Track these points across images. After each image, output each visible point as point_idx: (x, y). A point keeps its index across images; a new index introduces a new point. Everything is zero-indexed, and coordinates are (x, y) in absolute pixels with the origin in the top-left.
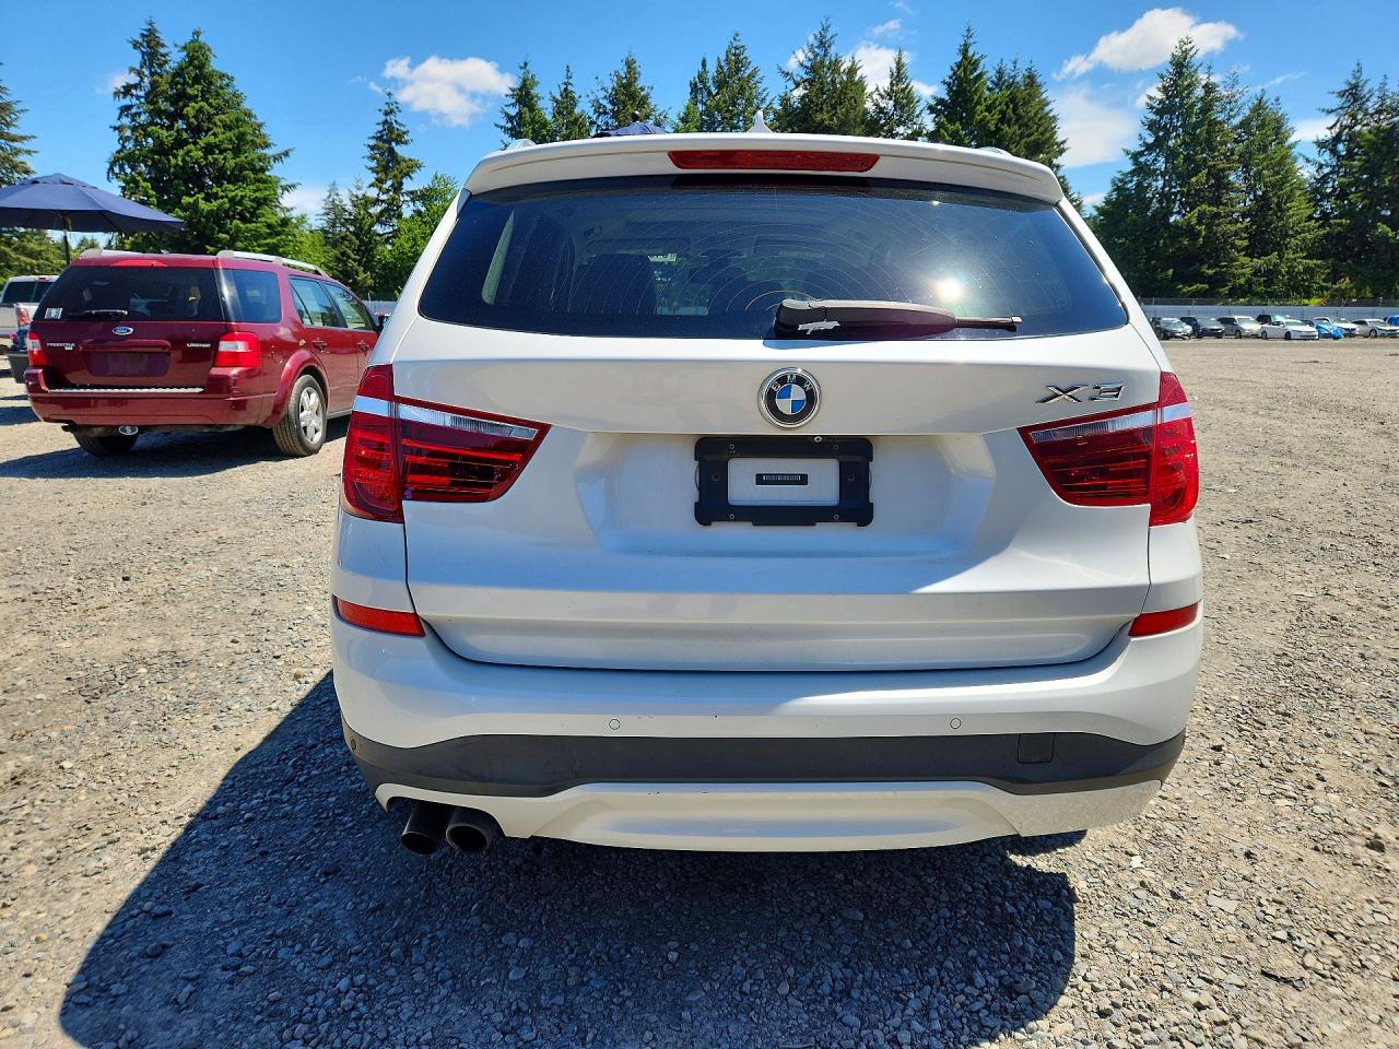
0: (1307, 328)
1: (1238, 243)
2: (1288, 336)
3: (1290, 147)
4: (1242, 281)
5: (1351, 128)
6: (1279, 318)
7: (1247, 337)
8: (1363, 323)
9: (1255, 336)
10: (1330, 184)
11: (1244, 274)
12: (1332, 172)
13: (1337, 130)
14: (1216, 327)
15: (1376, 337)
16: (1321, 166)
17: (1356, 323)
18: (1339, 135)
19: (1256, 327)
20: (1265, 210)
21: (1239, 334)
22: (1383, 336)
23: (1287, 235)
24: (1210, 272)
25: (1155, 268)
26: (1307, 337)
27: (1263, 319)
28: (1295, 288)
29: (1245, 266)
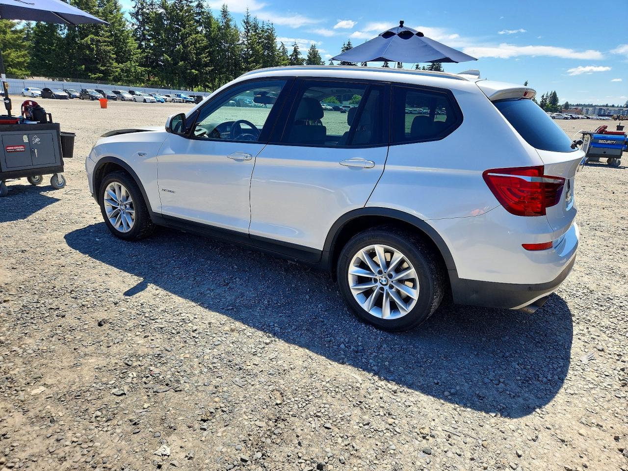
0: (151, 98)
1: (112, 56)
2: (145, 101)
3: (122, 14)
4: (117, 74)
5: (142, 10)
6: (138, 93)
7: (127, 100)
8: (169, 96)
9: (131, 100)
10: (139, 34)
11: (117, 71)
12: (138, 28)
13: (136, 9)
14: (112, 95)
15: (174, 102)
16: (133, 25)
17: (166, 96)
18: (138, 11)
19: (130, 96)
20: (118, 41)
21: (123, 99)
22: (177, 102)
23: (130, 55)
24: (102, 68)
25: (75, 64)
26: (152, 102)
27: (132, 93)
28: (138, 79)
29: (117, 67)
